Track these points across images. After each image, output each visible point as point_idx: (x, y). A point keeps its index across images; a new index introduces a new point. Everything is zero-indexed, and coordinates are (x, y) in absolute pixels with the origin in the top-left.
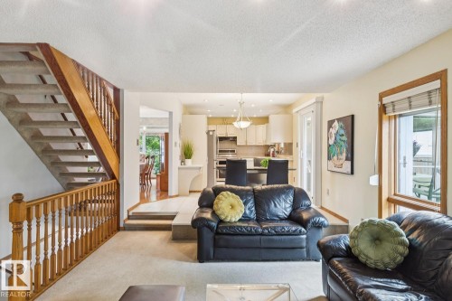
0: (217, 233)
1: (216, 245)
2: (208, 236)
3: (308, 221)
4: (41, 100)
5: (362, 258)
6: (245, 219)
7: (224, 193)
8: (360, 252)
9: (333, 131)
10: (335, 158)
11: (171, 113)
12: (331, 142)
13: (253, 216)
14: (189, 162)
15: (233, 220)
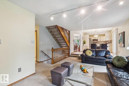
0: (85, 58)
1: (85, 60)
2: (84, 58)
3: (107, 57)
4: (57, 34)
5: (115, 64)
6: (93, 55)
7: (88, 50)
8: (114, 63)
9: (120, 36)
10: (120, 43)
11: (80, 35)
12: (119, 39)
13: (95, 55)
14: (85, 45)
15: (90, 55)
